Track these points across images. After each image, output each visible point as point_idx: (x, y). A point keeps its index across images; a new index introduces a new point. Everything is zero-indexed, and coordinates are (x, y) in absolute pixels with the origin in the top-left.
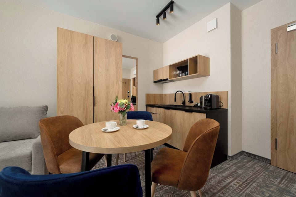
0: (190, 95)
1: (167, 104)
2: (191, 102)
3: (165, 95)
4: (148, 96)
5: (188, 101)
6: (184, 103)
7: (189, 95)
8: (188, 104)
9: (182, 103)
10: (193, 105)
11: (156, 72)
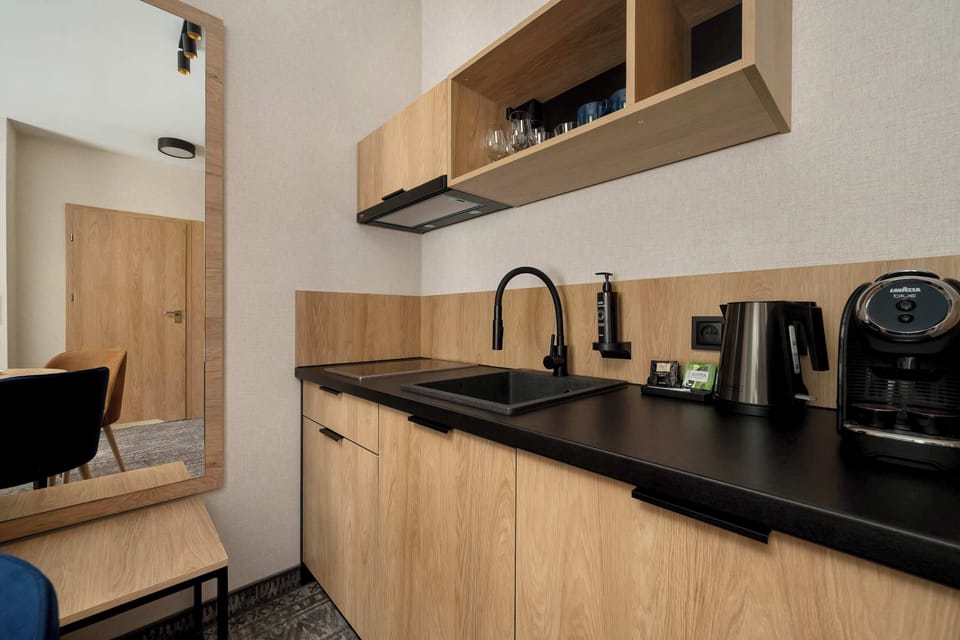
0: (611, 298)
1: (444, 356)
2: (616, 349)
3: (434, 301)
4: (313, 308)
5: (596, 347)
6: (559, 358)
7: (600, 297)
8: (587, 364)
9: (548, 362)
10: (634, 372)
11: (368, 154)
